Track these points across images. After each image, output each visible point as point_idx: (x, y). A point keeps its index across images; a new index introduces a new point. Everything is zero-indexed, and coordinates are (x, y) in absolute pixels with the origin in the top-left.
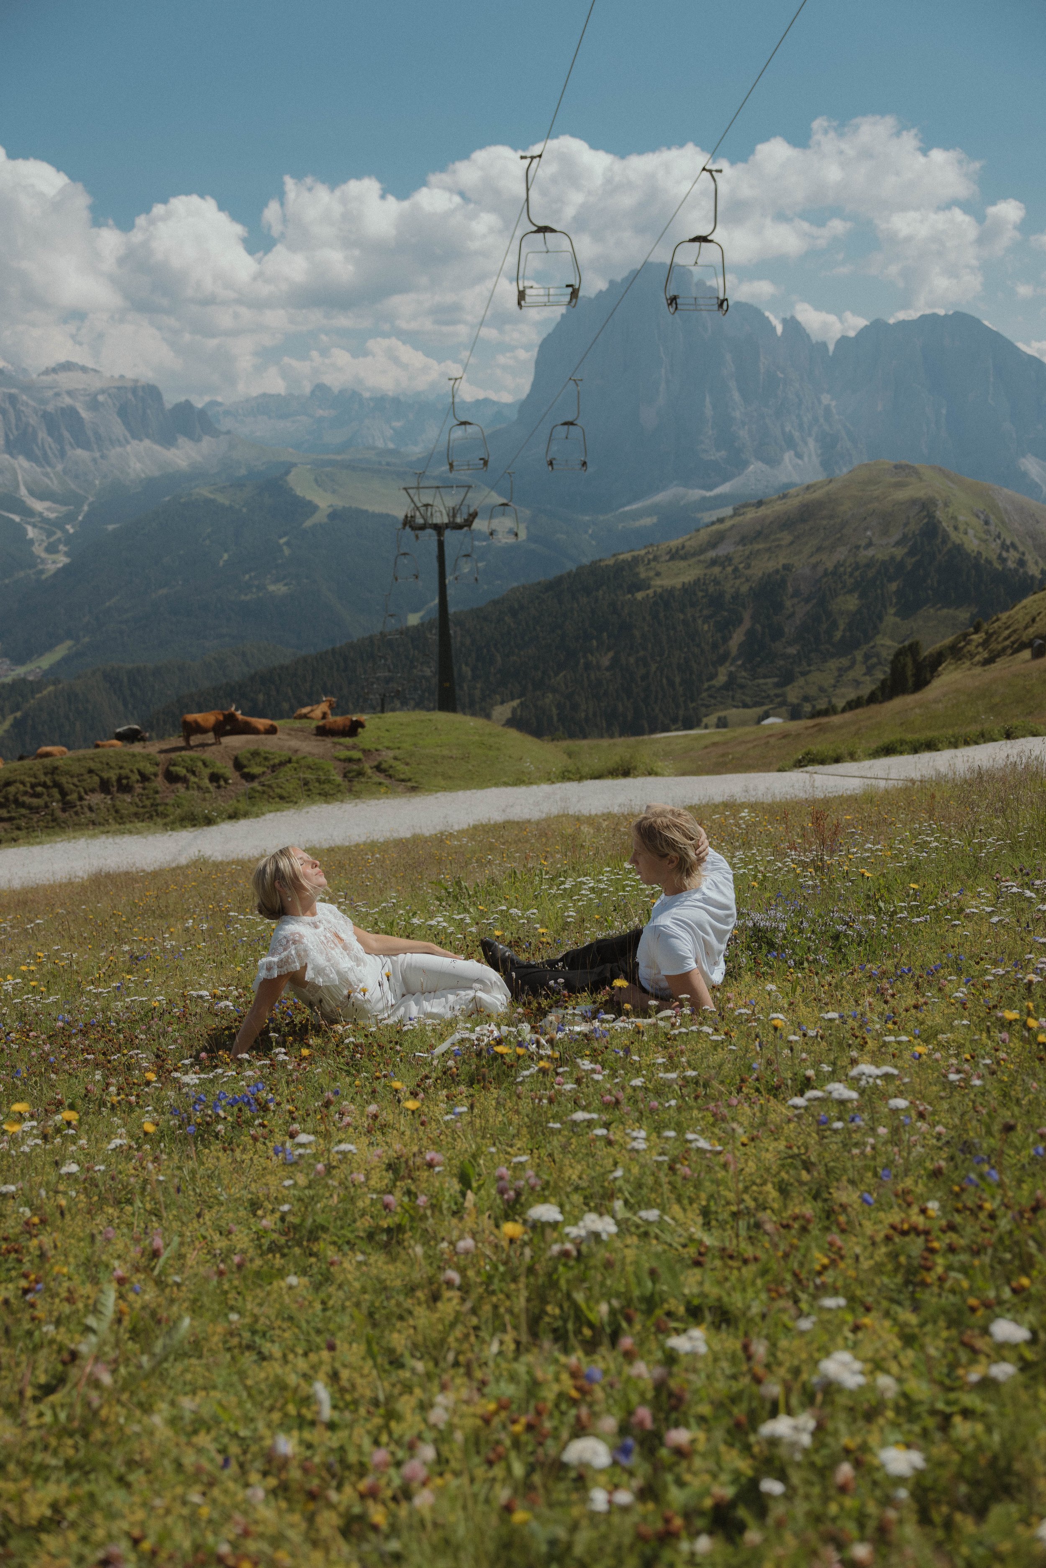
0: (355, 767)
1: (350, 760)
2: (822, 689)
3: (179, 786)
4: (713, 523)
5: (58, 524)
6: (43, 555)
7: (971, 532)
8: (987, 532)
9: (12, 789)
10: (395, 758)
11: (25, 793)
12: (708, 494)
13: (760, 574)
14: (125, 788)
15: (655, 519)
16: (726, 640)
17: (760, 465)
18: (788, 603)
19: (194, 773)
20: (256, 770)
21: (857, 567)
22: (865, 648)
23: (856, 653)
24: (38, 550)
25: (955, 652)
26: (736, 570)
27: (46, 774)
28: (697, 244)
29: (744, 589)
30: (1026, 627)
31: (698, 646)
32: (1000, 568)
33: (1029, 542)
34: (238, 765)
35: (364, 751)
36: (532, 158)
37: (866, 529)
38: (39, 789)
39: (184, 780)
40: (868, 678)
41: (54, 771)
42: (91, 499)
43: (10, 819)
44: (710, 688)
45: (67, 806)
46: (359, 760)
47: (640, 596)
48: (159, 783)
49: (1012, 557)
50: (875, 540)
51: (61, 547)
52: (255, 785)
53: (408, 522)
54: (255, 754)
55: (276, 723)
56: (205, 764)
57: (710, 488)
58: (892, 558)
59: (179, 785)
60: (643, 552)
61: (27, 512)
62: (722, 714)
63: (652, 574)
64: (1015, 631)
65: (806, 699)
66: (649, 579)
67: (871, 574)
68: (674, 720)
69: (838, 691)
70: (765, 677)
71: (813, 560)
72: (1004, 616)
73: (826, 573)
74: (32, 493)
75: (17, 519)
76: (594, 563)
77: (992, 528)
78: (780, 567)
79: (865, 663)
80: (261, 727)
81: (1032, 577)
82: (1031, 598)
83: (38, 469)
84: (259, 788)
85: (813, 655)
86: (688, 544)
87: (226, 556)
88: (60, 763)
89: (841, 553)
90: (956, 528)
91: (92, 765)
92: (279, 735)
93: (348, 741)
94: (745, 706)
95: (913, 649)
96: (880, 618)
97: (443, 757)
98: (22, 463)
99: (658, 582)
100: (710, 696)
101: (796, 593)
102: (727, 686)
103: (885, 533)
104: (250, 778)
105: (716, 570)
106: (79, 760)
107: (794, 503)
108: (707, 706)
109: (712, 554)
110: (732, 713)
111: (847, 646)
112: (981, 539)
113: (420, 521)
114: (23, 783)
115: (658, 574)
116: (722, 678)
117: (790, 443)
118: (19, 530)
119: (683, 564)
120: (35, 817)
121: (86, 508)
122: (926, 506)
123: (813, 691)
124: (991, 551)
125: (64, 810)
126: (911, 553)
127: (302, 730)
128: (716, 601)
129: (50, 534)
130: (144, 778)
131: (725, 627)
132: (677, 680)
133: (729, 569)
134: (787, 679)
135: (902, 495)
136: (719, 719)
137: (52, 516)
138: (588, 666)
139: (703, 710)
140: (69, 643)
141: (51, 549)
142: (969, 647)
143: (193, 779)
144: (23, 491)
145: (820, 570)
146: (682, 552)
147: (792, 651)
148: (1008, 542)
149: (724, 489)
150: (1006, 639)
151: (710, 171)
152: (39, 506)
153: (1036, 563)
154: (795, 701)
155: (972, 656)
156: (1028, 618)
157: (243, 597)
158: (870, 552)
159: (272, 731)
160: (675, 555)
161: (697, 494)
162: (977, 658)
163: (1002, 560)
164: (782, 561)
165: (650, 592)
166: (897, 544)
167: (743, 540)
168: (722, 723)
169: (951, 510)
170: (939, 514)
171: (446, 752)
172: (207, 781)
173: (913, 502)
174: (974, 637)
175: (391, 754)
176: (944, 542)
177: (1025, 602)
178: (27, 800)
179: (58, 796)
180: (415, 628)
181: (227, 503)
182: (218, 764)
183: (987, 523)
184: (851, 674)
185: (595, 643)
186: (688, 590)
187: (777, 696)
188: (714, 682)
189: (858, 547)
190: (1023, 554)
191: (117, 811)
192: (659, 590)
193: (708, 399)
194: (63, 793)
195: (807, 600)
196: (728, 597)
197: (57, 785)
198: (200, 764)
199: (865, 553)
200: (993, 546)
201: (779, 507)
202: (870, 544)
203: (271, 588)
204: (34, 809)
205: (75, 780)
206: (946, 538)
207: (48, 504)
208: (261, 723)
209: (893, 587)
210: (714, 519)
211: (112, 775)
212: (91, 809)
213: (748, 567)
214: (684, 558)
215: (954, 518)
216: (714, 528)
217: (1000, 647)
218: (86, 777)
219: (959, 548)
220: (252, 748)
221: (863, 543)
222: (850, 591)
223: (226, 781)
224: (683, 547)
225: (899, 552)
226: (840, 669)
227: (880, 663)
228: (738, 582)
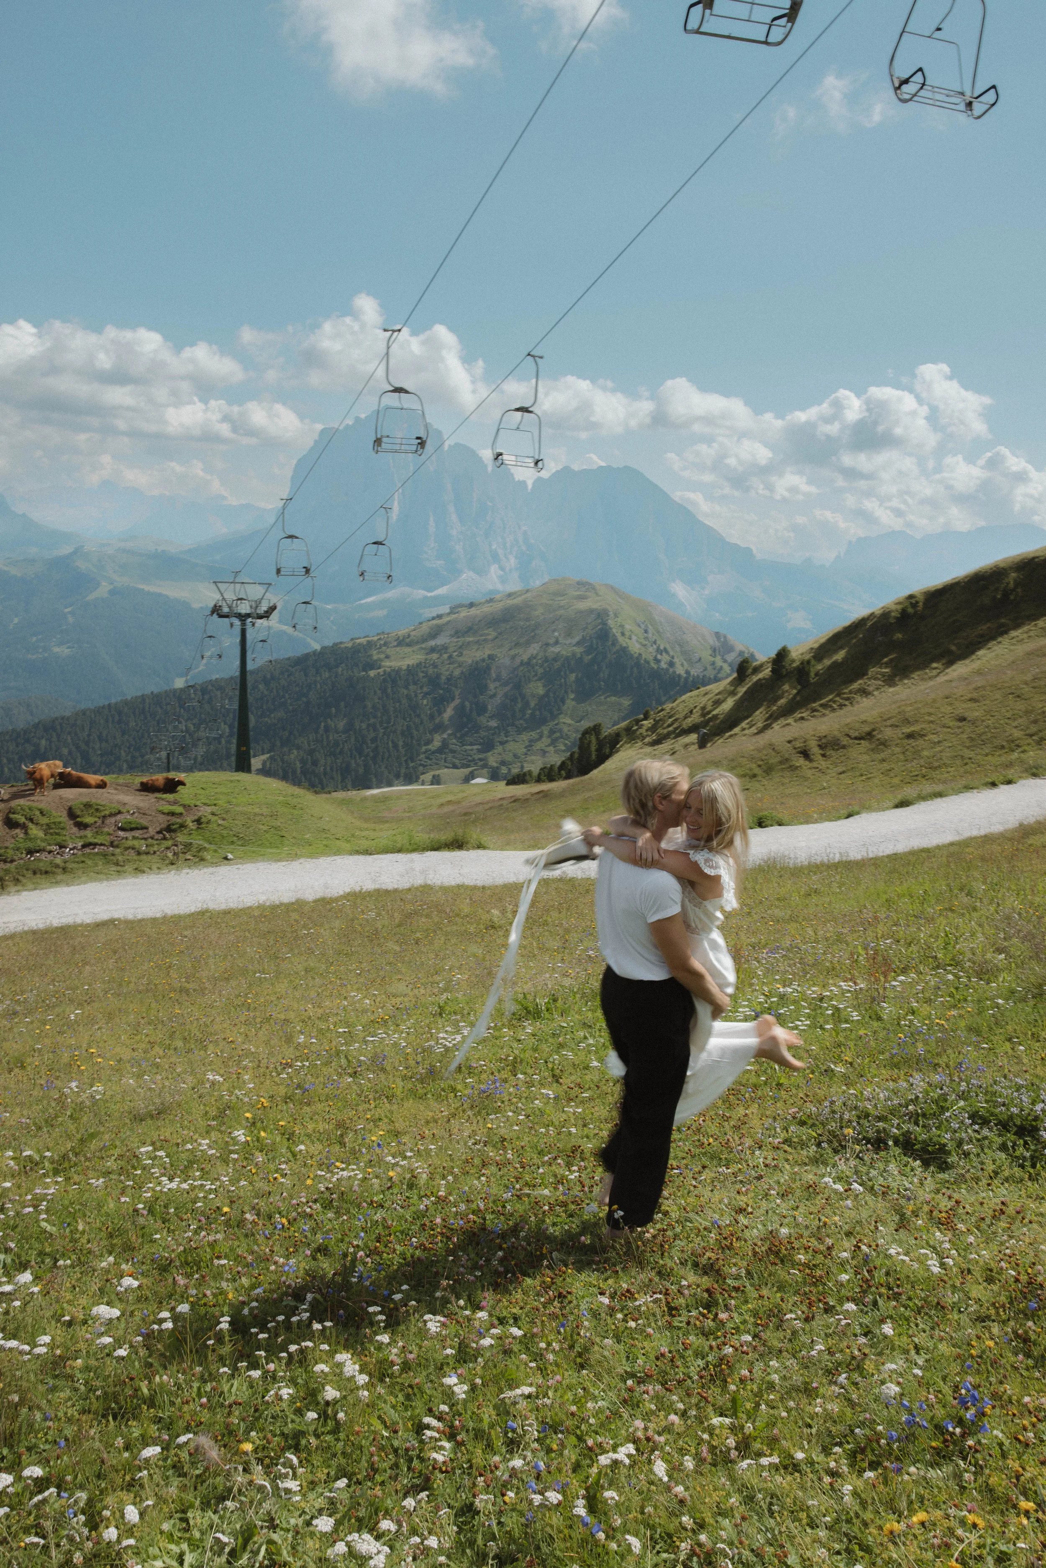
0: (178, 820)
1: (173, 814)
2: (515, 756)
4: (433, 618)
7: (634, 638)
8: (646, 638)
10: (213, 814)
12: (429, 594)
13: (470, 661)
15: (384, 612)
16: (440, 713)
17: (471, 574)
18: (492, 686)
19: (31, 821)
20: (88, 820)
21: (546, 660)
22: (551, 724)
23: (543, 728)
25: (631, 734)
26: (450, 657)
28: (519, 414)
29: (457, 673)
30: (686, 717)
31: (419, 716)
32: (655, 667)
33: (678, 648)
34: (72, 814)
35: (184, 806)
36: (394, 331)
37: (554, 631)
39: (24, 827)
40: (551, 748)
44: (426, 751)
46: (181, 814)
47: (372, 673)
49: (665, 658)
50: (561, 640)
52: (87, 832)
53: (216, 610)
54: (88, 806)
55: (106, 778)
56: (42, 813)
57: (430, 590)
58: (574, 655)
59: (18, 831)
60: (376, 638)
62: (437, 772)
63: (382, 656)
64: (676, 720)
65: (503, 763)
66: (381, 660)
67: (557, 665)
68: (397, 776)
69: (528, 758)
70: (471, 744)
71: (512, 652)
72: (668, 706)
73: (522, 664)
76: (335, 644)
77: (650, 635)
78: (486, 656)
79: (549, 737)
80: (93, 782)
81: (679, 676)
82: (689, 694)
85: (509, 728)
86: (413, 633)
87: (16, 620)
89: (534, 649)
90: (623, 634)
92: (109, 790)
93: (170, 797)
94: (455, 767)
95: (596, 729)
96: (563, 701)
97: (255, 814)
99: (387, 663)
100: (427, 758)
101: (498, 678)
102: (440, 750)
103: (569, 634)
104: (82, 826)
105: (435, 656)
107: (499, 606)
108: (424, 766)
109: (432, 643)
110: (444, 772)
111: (537, 722)
112: (641, 643)
113: (226, 610)
115: (387, 657)
116: (437, 743)
117: (495, 558)
119: (407, 650)
122: (601, 615)
123: (509, 757)
124: (649, 654)
126: (588, 652)
127: (127, 785)
128: (434, 681)
131: (440, 703)
132: (401, 743)
133: (445, 656)
134: (488, 746)
135: (583, 605)
136: (434, 776)
138: (327, 729)
139: (421, 768)
142: (640, 731)
143: (31, 826)
145: (518, 661)
146: (408, 640)
147: (493, 723)
148: (662, 648)
149: (442, 591)
150: (669, 726)
151: (533, 356)
153: (682, 665)
154: (495, 765)
155: (644, 738)
156: (686, 711)
157: (30, 656)
158: (557, 649)
159: (102, 785)
160: (402, 642)
161: (422, 593)
162: (647, 740)
163: (658, 661)
164: (488, 652)
165: (381, 671)
166: (578, 644)
167: (457, 633)
168: (436, 781)
169: (619, 620)
170: (611, 622)
171: (257, 810)
172: (43, 828)
173: (591, 611)
174: (644, 722)
175: (209, 809)
176: (613, 644)
177: (684, 697)
180: (182, 690)
181: (19, 575)
182: (54, 813)
183: (646, 631)
184: (540, 745)
185: (333, 710)
186: (410, 670)
187: (480, 760)
188: (430, 747)
189: (547, 645)
190: (673, 657)
192: (388, 670)
193: (432, 519)
195: (506, 684)
196: (443, 678)
198: (38, 813)
199: (553, 649)
200: (651, 649)
201: (486, 609)
202: (557, 643)
203: (56, 649)
206: (615, 642)
208: (93, 779)
209: (573, 677)
210: (434, 615)
213: (461, 654)
214: (409, 645)
215: (622, 626)
216: (435, 622)
217: (665, 731)
219: (624, 650)
220: (85, 800)
221: (552, 641)
222: (539, 679)
223: (60, 828)
224: (409, 636)
225: (579, 650)
226: (531, 741)
227: (562, 737)
228: (452, 666)
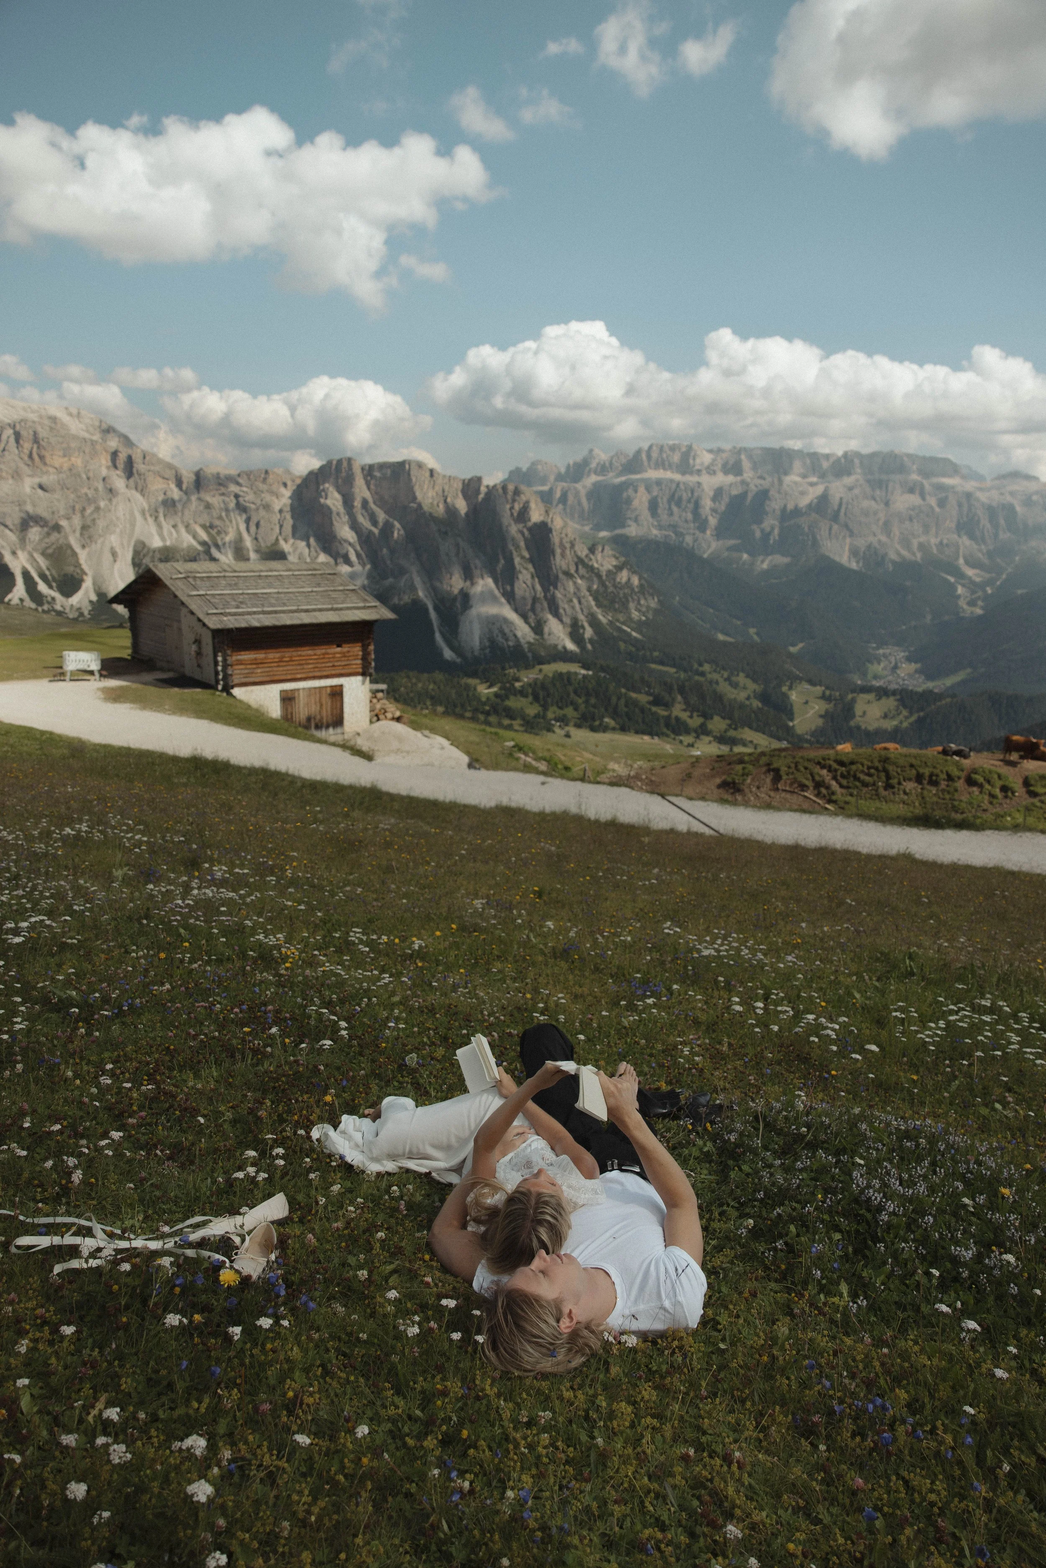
3: (975, 789)
5: (982, 586)
6: (965, 607)
9: (854, 767)
11: (862, 772)
14: (934, 783)
19: (989, 782)
24: (962, 603)
27: (880, 761)
34: (1026, 783)
38: (872, 771)
39: (981, 786)
41: (885, 760)
42: (1010, 570)
43: (848, 787)
45: (888, 786)
48: (960, 784)
51: (980, 603)
52: (1036, 801)
56: (1000, 777)
61: (960, 575)
74: (967, 563)
75: (952, 580)
83: (975, 547)
84: (1038, 804)
88: (892, 756)
91: (914, 761)
98: (965, 542)
104: (1033, 794)
106: (906, 756)
114: (863, 765)
118: (953, 588)
120: (865, 790)
121: (1004, 576)
125: (885, 789)
129: (973, 592)
130: (950, 778)
137: (978, 580)
140: (969, 670)
141: (972, 603)
143: (987, 786)
144: (961, 561)
152: (970, 572)
172: (998, 790)
178: (862, 777)
179: (884, 778)
182: (1011, 779)
191: (923, 798)
194: (888, 777)
197: (886, 771)
198: (996, 776)
204: (865, 785)
205: (899, 770)
207: (977, 571)
211: (926, 772)
212: (905, 793)
218: (908, 768)
223: (1013, 793)
